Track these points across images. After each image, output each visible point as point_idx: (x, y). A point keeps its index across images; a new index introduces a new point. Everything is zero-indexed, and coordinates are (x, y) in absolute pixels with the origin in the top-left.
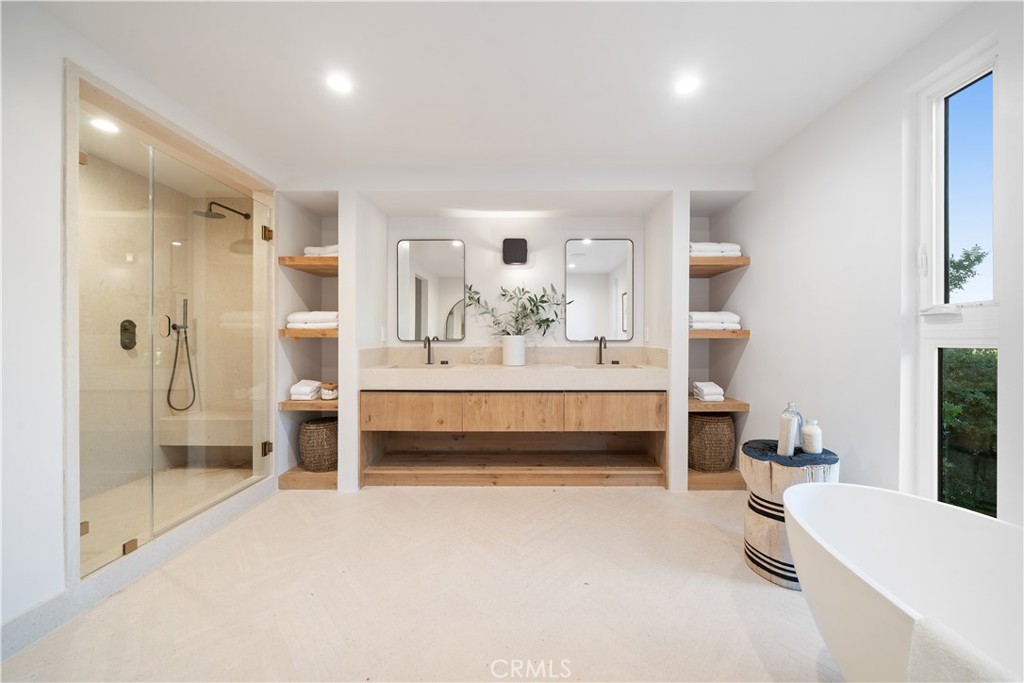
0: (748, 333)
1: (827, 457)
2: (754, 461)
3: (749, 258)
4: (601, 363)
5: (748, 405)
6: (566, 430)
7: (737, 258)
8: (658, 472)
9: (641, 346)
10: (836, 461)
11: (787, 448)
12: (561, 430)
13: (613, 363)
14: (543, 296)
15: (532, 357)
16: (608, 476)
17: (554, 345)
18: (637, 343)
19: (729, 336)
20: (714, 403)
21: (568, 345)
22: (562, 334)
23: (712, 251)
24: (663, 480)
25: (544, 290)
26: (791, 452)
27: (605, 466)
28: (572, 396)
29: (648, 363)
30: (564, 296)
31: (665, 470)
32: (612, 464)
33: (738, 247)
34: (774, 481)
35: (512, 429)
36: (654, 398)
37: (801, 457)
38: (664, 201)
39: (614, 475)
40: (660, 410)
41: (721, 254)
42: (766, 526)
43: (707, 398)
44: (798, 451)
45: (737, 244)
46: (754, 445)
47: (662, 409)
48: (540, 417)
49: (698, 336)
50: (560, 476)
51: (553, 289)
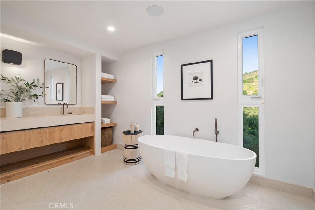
0: (116, 102)
1: (140, 132)
2: (128, 135)
3: (116, 80)
4: (63, 114)
5: (116, 123)
6: (54, 143)
7: (114, 80)
8: (91, 151)
9: (80, 106)
10: (142, 132)
11: (132, 132)
12: (52, 143)
13: (69, 113)
14: (33, 83)
15: (26, 113)
16: (72, 158)
17: (38, 106)
18: (78, 105)
19: (112, 103)
20: (108, 124)
21: (46, 106)
22: (43, 101)
23: (107, 76)
24: (93, 153)
25: (34, 80)
26: (134, 132)
27: (70, 154)
28: (57, 128)
29: (84, 112)
30: (44, 84)
31: (94, 150)
32: (72, 153)
33: (114, 76)
34: (132, 139)
35: (23, 149)
36: (90, 125)
37: (136, 133)
38: (93, 56)
39: (75, 156)
40: (92, 129)
41: (109, 78)
42: (130, 152)
43: (106, 123)
44: (135, 131)
45: (113, 75)
46: (125, 132)
47: (93, 128)
48: (40, 140)
49: (104, 103)
50: (50, 164)
51: (38, 80)
